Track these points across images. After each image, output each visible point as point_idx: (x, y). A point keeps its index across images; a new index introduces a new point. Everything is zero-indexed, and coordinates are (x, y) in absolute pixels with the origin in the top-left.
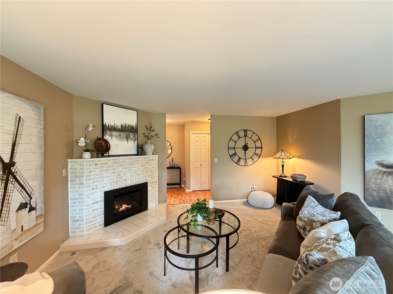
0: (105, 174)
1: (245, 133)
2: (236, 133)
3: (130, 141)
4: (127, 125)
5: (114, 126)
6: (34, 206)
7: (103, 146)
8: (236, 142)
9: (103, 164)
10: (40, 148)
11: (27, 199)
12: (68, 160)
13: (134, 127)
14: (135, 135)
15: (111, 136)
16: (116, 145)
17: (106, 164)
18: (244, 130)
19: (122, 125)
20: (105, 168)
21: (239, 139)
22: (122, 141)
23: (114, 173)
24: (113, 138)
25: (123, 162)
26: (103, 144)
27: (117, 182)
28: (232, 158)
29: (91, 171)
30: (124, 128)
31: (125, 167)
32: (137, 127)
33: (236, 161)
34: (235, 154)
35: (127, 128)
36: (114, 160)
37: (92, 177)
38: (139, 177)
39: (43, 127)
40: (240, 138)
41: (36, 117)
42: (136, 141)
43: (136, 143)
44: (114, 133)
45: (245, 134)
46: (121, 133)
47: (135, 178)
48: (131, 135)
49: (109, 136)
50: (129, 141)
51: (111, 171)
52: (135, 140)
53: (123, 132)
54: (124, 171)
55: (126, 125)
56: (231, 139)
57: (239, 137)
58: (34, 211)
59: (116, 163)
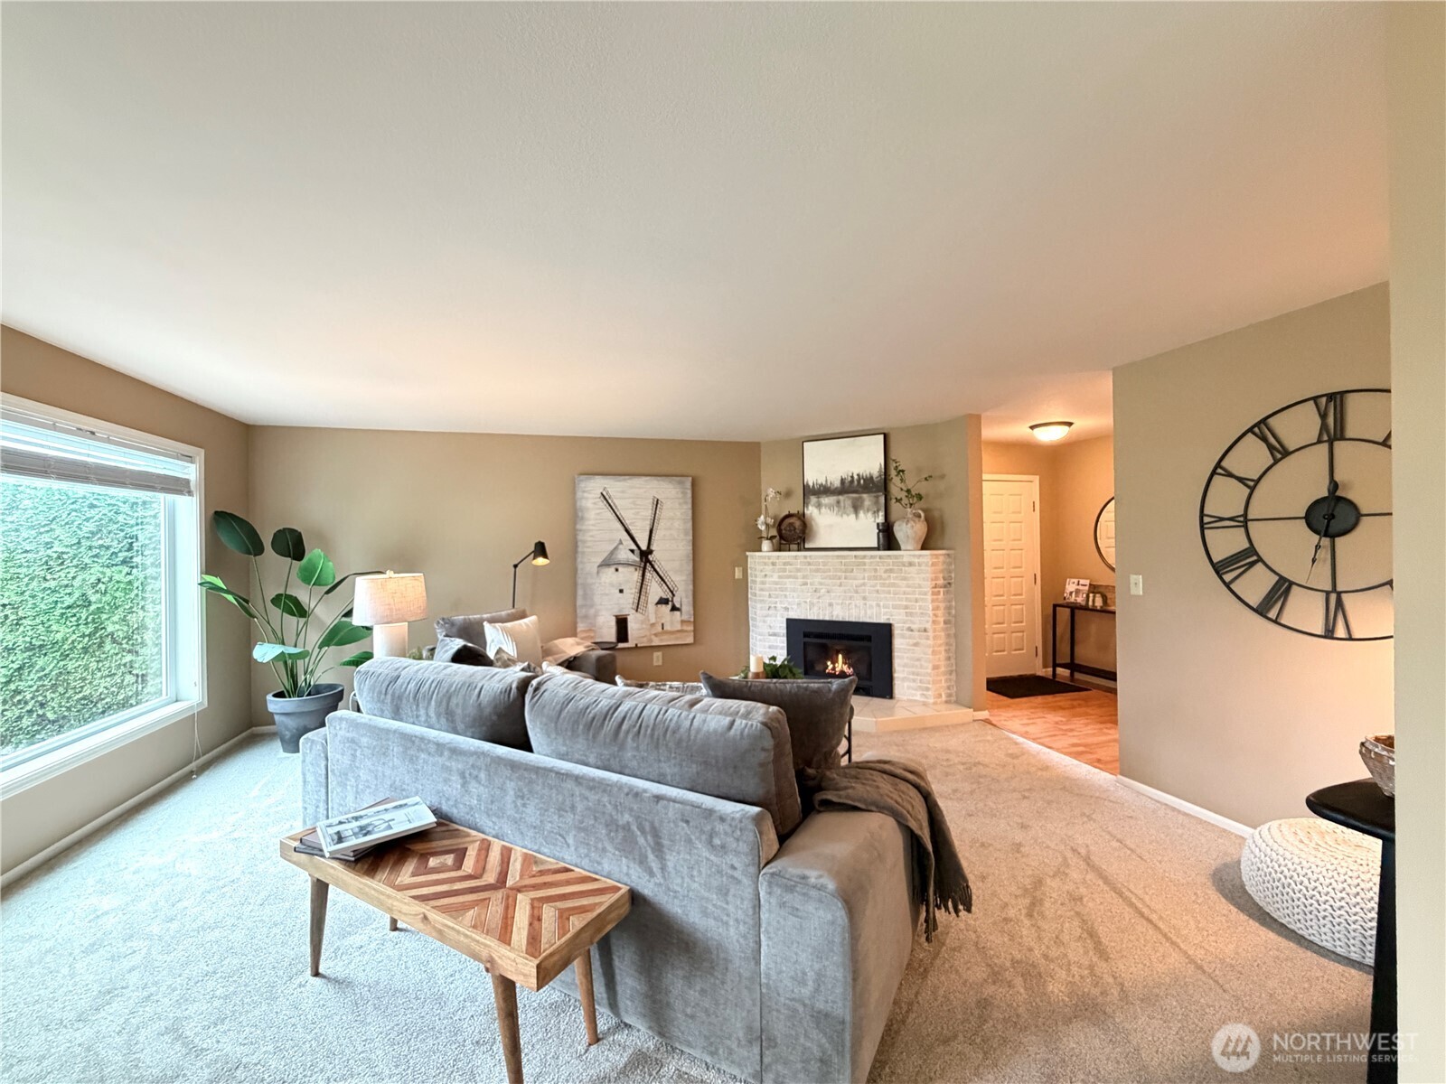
0: (789, 583)
1: (1323, 416)
2: (1250, 430)
3: (864, 513)
4: (856, 477)
5: (824, 483)
6: (678, 606)
7: (795, 529)
8: (1252, 485)
9: (785, 564)
10: (686, 534)
11: (669, 596)
12: (747, 553)
13: (874, 477)
14: (877, 497)
15: (819, 506)
16: (831, 526)
17: (791, 565)
18: (1315, 399)
19: (842, 479)
20: (787, 573)
21: (1276, 461)
22: (842, 516)
23: (806, 584)
24: (823, 510)
25: (825, 564)
26: (797, 523)
27: (812, 604)
28: (1228, 578)
29: (766, 575)
30: (847, 484)
31: (830, 576)
32: (883, 477)
33: (1255, 600)
34: (1249, 557)
35: (856, 482)
36: (805, 557)
37: (767, 585)
38: (865, 604)
39: (690, 506)
40: (1286, 453)
41: (680, 496)
42: (882, 514)
43: (881, 519)
44: (826, 500)
45: (1324, 427)
46: (841, 498)
47: (856, 606)
48: (867, 499)
49: (814, 508)
50: (861, 514)
51: (800, 581)
52: (878, 511)
53: (846, 495)
54: (828, 585)
55: (852, 477)
56: (1218, 469)
57: (1280, 452)
58: (678, 613)
59: (809, 564)
